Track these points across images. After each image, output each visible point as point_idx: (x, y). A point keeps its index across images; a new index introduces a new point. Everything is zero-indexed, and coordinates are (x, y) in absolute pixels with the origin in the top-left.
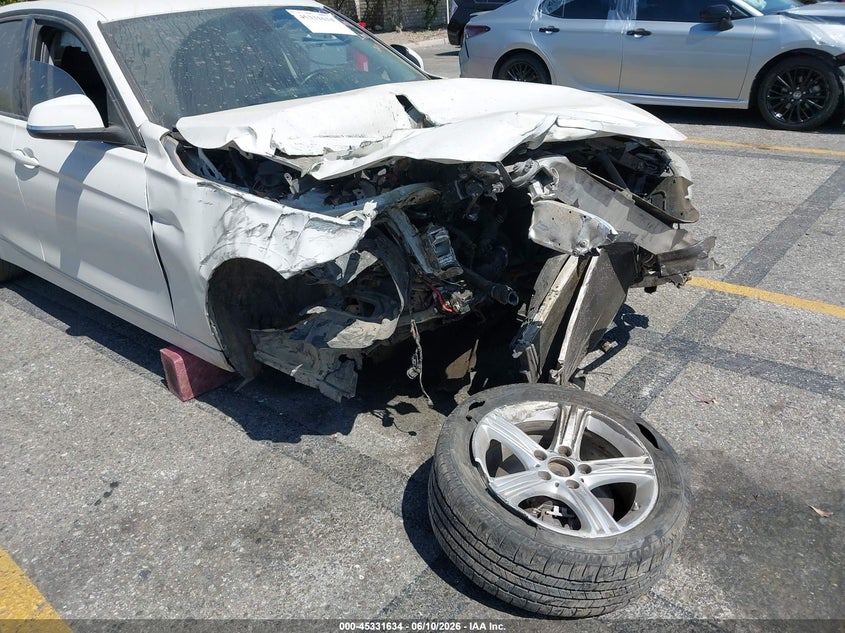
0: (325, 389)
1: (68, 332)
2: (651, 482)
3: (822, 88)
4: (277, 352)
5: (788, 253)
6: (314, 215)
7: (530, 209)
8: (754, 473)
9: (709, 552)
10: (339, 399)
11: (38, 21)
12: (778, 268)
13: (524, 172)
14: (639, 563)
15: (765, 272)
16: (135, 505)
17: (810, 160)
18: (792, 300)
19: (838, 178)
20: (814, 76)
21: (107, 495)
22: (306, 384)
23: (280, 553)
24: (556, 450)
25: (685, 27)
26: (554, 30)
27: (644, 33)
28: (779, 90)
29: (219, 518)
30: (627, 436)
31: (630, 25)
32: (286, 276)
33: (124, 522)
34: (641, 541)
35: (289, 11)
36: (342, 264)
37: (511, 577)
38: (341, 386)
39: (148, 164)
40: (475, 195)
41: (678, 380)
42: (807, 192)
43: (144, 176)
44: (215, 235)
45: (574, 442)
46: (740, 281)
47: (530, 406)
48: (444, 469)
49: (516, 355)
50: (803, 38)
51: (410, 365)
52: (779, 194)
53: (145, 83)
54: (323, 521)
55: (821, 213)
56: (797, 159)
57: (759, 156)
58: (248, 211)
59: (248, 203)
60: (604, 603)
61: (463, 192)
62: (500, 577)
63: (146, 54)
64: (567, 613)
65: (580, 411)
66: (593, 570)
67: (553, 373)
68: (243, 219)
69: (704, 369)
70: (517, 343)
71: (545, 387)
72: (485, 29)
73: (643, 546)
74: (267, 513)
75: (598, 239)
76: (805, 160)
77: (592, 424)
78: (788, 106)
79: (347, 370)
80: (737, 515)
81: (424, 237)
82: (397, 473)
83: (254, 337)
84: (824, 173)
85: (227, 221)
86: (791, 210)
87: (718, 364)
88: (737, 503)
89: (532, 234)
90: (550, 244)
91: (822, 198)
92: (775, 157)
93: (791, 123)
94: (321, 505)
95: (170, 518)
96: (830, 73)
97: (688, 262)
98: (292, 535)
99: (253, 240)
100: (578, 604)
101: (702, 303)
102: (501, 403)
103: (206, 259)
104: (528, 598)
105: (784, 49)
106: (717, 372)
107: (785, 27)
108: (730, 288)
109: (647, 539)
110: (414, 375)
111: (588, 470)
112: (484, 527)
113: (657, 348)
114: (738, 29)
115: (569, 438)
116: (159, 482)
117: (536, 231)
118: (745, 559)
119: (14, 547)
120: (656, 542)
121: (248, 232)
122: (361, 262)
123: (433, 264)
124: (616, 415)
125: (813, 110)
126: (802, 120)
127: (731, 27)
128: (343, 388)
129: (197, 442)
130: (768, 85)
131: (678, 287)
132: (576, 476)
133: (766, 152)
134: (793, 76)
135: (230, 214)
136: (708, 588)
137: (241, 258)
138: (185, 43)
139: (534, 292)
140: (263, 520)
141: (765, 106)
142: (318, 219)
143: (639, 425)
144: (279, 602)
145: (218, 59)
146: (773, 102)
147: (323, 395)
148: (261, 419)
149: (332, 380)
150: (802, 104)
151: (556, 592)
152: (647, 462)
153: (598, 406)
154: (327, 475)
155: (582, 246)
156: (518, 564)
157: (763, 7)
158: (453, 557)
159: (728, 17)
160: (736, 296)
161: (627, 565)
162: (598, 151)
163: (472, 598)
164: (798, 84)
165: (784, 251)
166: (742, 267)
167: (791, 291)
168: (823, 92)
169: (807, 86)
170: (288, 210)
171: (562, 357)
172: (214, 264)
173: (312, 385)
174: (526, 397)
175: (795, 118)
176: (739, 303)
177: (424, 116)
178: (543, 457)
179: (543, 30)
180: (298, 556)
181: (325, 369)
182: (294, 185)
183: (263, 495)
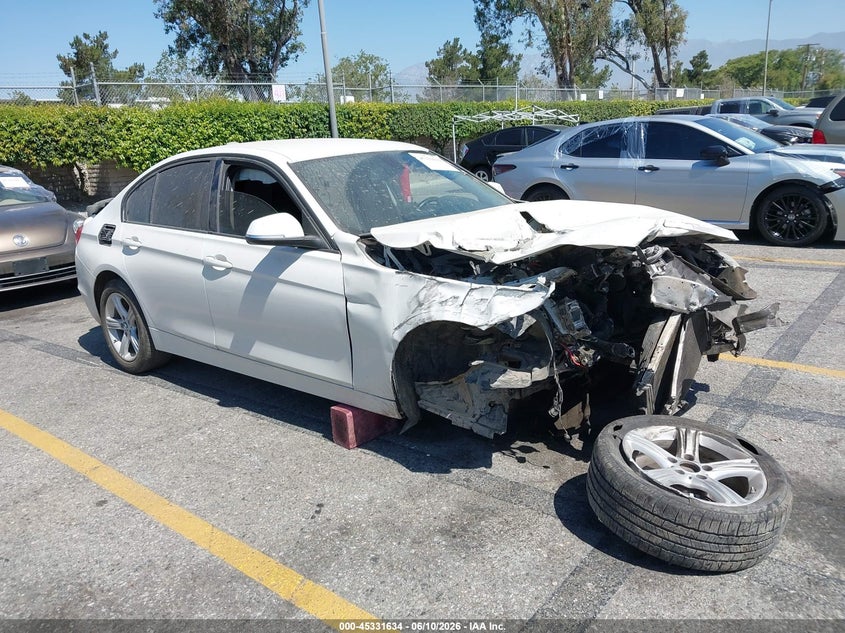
0: (477, 429)
1: (219, 404)
2: (759, 475)
3: (812, 211)
4: (438, 401)
5: (812, 338)
6: (500, 287)
7: (650, 283)
8: (826, 484)
9: (806, 533)
10: (492, 436)
11: (226, 162)
12: (807, 348)
13: (654, 253)
14: (767, 522)
15: (797, 352)
16: (343, 517)
17: (812, 269)
18: (824, 371)
19: (839, 282)
20: (804, 201)
21: (318, 512)
22: (461, 426)
23: (475, 544)
24: (682, 456)
25: (688, 164)
26: (574, 167)
27: (653, 169)
28: (775, 213)
29: (415, 524)
30: (733, 447)
31: (641, 162)
32: (484, 328)
33: (340, 529)
34: (765, 507)
35: (411, 154)
36: (514, 322)
37: (672, 537)
38: (493, 425)
39: (343, 261)
40: (607, 274)
41: (748, 426)
42: (816, 293)
43: (340, 269)
44: (409, 307)
45: (694, 451)
46: (778, 358)
47: (655, 429)
48: (610, 465)
49: (639, 393)
50: (791, 172)
51: (551, 405)
52: (792, 295)
53: (331, 205)
54: (500, 523)
55: (831, 309)
56: (801, 268)
57: (767, 267)
58: (440, 288)
59: (440, 283)
60: (740, 557)
61: (598, 271)
62: (663, 538)
63: (326, 185)
64: (715, 567)
65: (693, 432)
66: (735, 525)
67: (668, 407)
68: (436, 295)
69: (767, 418)
70: (638, 385)
71: (662, 417)
72: (513, 167)
73: (768, 510)
74: (453, 519)
75: (705, 300)
76: (807, 269)
77: (704, 440)
78: (785, 226)
79: (497, 413)
80: (822, 510)
81: (561, 307)
82: (546, 492)
83: (418, 389)
84: (827, 279)
85: (421, 297)
86: (806, 307)
87: (777, 415)
88: (818, 503)
89: (653, 299)
90: (668, 305)
91: (829, 298)
92: (782, 267)
93: (788, 241)
94: (493, 513)
95: (376, 525)
96: (818, 199)
97: (760, 322)
98: (479, 532)
99: (447, 308)
100: (723, 557)
101: (750, 374)
102: (635, 427)
103: (399, 327)
104: (686, 554)
105: (775, 180)
106: (778, 420)
107: (775, 162)
108: (771, 363)
109: (769, 505)
110: (555, 414)
111: (709, 469)
112: (650, 499)
113: (723, 405)
114: (734, 164)
115: (689, 449)
116: (356, 503)
117: (657, 298)
118: (834, 536)
119: (261, 546)
120: (775, 508)
121: (441, 303)
122: (525, 323)
123: (570, 328)
124: (720, 434)
125: (806, 230)
126: (798, 237)
127: (728, 163)
128: (494, 427)
129: (374, 476)
130: (765, 209)
131: (736, 356)
132: (702, 472)
133: (772, 264)
134: (786, 201)
135: (424, 292)
136: (812, 554)
137: (438, 321)
138: (350, 178)
139: (643, 350)
140: (452, 524)
141: (764, 228)
142: (505, 289)
143: (739, 440)
144: (488, 572)
145: (376, 188)
146: (770, 224)
147: (476, 434)
148: (418, 459)
149: (484, 421)
150: (797, 225)
151: (708, 546)
152: (752, 462)
153: (706, 428)
154: (489, 494)
155: (694, 304)
156: (678, 525)
157: (753, 147)
158: (620, 532)
159: (724, 155)
160: (778, 369)
161: (758, 522)
162: (682, 246)
163: (635, 565)
164: (792, 208)
165: (808, 337)
166: (776, 348)
167: (822, 365)
168: (813, 214)
169: (799, 210)
170: (474, 286)
171: (674, 393)
172: (408, 329)
173: (466, 427)
174: (650, 424)
175: (791, 236)
176: (781, 373)
177: (544, 226)
178: (674, 461)
179: (563, 167)
180: (490, 545)
181: (478, 413)
182: (476, 269)
183: (445, 508)
